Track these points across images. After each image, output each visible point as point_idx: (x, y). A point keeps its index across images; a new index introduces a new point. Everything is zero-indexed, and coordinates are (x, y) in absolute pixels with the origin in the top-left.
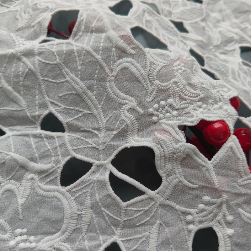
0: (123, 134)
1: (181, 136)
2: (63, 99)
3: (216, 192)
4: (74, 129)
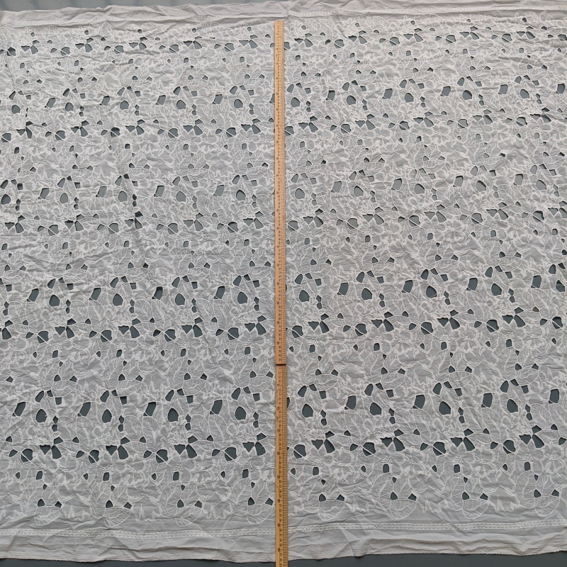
0: (366, 439)
1: (381, 440)
2: (351, 427)
3: (388, 455)
4: (353, 436)
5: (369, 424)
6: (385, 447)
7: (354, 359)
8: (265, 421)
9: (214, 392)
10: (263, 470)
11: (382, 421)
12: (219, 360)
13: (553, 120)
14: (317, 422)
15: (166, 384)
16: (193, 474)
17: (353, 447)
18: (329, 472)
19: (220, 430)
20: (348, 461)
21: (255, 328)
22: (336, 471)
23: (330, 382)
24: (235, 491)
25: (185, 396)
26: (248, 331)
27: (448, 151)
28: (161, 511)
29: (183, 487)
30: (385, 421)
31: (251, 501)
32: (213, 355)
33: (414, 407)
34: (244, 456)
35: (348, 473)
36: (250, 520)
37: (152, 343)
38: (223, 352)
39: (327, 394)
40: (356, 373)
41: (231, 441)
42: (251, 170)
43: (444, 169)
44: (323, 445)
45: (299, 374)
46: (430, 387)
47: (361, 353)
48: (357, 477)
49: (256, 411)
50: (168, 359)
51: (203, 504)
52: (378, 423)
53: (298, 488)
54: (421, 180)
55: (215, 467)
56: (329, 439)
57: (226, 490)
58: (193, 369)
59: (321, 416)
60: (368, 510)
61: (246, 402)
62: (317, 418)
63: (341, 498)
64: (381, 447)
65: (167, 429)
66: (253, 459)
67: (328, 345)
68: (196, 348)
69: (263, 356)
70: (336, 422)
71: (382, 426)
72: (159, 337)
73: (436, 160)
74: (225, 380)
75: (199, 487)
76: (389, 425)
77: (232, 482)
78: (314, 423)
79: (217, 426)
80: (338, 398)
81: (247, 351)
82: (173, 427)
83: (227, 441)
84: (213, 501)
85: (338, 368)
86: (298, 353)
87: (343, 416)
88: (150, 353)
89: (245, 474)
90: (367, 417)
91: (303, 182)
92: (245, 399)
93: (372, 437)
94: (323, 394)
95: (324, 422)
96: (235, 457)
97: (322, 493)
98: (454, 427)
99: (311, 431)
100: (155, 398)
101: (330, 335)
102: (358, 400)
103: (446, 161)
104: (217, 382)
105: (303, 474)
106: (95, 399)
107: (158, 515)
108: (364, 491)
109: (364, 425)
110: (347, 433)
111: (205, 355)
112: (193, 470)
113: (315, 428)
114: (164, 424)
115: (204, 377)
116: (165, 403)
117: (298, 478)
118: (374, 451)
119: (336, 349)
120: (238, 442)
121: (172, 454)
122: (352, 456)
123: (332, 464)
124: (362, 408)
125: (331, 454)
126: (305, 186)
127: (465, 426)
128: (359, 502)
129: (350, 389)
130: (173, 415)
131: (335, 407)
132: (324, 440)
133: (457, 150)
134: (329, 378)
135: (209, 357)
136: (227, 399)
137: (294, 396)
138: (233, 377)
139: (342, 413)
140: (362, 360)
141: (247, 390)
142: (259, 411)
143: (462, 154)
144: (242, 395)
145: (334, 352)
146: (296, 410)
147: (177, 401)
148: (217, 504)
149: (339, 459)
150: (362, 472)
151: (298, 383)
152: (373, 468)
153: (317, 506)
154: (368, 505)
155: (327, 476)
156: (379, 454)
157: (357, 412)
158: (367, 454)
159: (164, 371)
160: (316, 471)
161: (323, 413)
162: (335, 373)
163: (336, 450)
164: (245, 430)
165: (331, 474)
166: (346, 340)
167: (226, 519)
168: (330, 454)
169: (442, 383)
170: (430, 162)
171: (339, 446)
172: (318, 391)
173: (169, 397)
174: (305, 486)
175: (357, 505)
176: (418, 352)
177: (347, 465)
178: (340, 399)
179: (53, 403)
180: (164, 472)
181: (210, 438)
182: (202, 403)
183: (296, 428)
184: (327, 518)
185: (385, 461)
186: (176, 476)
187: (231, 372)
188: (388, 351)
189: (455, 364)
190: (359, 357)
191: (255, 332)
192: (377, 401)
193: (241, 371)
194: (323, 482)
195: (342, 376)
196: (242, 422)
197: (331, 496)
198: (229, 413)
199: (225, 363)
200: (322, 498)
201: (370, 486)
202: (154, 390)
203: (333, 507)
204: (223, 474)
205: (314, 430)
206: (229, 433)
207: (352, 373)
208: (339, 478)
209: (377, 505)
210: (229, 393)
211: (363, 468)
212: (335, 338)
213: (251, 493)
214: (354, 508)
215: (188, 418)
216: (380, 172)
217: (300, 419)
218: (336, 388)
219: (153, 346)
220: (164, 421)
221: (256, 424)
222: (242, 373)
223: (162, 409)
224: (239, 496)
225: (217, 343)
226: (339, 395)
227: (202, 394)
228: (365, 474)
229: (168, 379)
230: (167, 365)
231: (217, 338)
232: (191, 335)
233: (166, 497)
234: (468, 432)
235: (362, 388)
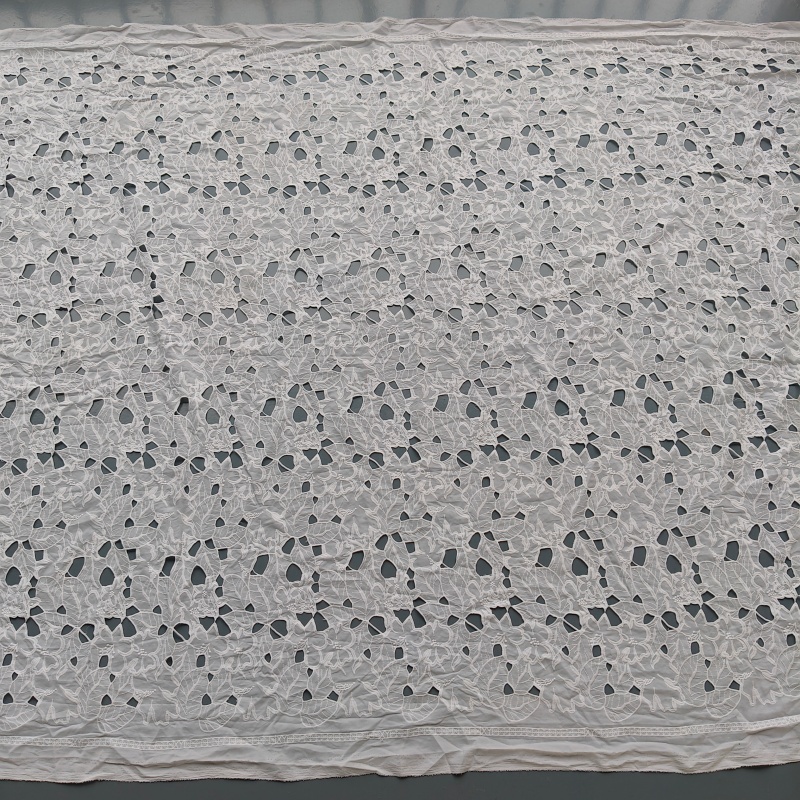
0: (470, 608)
1: (490, 611)
2: (449, 593)
3: (501, 631)
4: (452, 604)
5: (475, 588)
6: (496, 620)
7: (455, 498)
8: (328, 583)
9: (257, 544)
10: (324, 651)
11: (493, 584)
12: (266, 499)
13: (728, 180)
14: (401, 584)
15: (189, 533)
16: (225, 658)
17: (452, 620)
18: (417, 655)
19: (264, 596)
20: (445, 639)
21: (317, 456)
22: (428, 653)
23: (421, 530)
24: (284, 681)
25: (217, 549)
26: (307, 460)
27: (585, 220)
28: (178, 709)
29: (210, 676)
30: (497, 584)
31: (307, 695)
32: (257, 493)
33: (537, 565)
34: (299, 632)
35: (445, 657)
36: (305, 721)
37: (172, 475)
38: (271, 488)
39: (417, 546)
40: (457, 518)
41: (280, 611)
42: (316, 242)
43: (580, 243)
44: (410, 617)
45: (378, 519)
46: (560, 537)
47: (464, 490)
48: (457, 662)
49: (316, 569)
50: (193, 497)
51: (239, 700)
52: (487, 587)
53: (374, 677)
54: (549, 258)
55: (257, 648)
56: (418, 608)
57: (273, 680)
58: (228, 512)
59: (407, 576)
60: (472, 709)
61: (302, 557)
62: (402, 580)
63: (434, 691)
64: (491, 620)
65: (190, 595)
66: (310, 636)
67: (419, 479)
68: (233, 483)
69: (327, 494)
70: (429, 585)
71: (492, 591)
72: (182, 467)
73: (569, 232)
74: (273, 526)
75: (233, 676)
76: (502, 589)
77: (281, 667)
78: (397, 586)
79: (260, 590)
80: (431, 551)
81: (306, 487)
82: (198, 592)
83: (275, 611)
84: (254, 695)
85: (433, 510)
86: (377, 490)
87: (438, 577)
88: (169, 490)
89: (299, 656)
90: (472, 578)
91: (387, 259)
92: (301, 553)
93: (479, 605)
94: (411, 546)
95: (411, 584)
96: (285, 633)
97: (408, 684)
98: (593, 592)
99: (393, 597)
100: (174, 551)
101: (422, 465)
102: (459, 554)
103: (582, 233)
104: (261, 529)
105: (380, 657)
106: (91, 553)
107: (175, 716)
108: (467, 682)
109: (467, 590)
110: (444, 600)
111: (246, 492)
112: (225, 652)
113: (399, 593)
114: (186, 588)
115: (244, 522)
116: (187, 559)
117: (375, 663)
118: (481, 626)
119: (430, 484)
120: (289, 613)
121: (196, 629)
122: (451, 633)
123: (422, 643)
124: (464, 566)
125: (421, 630)
126: (390, 264)
127: (608, 591)
128: (460, 697)
129: (448, 539)
130: (198, 575)
131: (428, 564)
132: (411, 610)
133: (599, 218)
134: (420, 523)
135: (251, 495)
136: (276, 553)
137: (370, 548)
138: (284, 524)
139: (437, 572)
140: (466, 500)
141: (304, 541)
142: (321, 570)
143: (604, 224)
144: (297, 547)
145: (427, 488)
146: (373, 568)
147: (205, 557)
148: (258, 699)
149: (432, 637)
150: (464, 655)
151: (376, 531)
152: (479, 649)
153: (401, 702)
154: (472, 702)
155: (415, 661)
156: (489, 630)
157: (458, 571)
158: (472, 629)
159: (188, 514)
160: (399, 653)
161: (411, 573)
162: (428, 517)
163: (428, 623)
164: (299, 595)
165: (420, 657)
166: (443, 472)
167: (271, 720)
168: (418, 629)
169: (576, 532)
170: (562, 234)
171: (432, 618)
172: (404, 542)
173: (193, 551)
174: (383, 674)
175: (457, 702)
176: (543, 490)
177: (443, 645)
178: (434, 553)
179: (32, 559)
180: (183, 656)
181: (250, 608)
182: (240, 559)
183: (372, 593)
184: (415, 720)
185: (496, 639)
186: (201, 661)
187: (282, 516)
188: (502, 487)
189: (594, 507)
190: (462, 496)
191: (316, 461)
192: (485, 556)
193: (296, 515)
194: (410, 668)
195: (437, 521)
196: (296, 585)
197: (419, 688)
198: (277, 572)
199: (274, 504)
200: (408, 691)
201: (475, 675)
202: (173, 540)
203: (423, 705)
204: (268, 657)
205: (397, 595)
206: (278, 600)
207: (451, 517)
208: (431, 664)
209: (485, 701)
210: (279, 545)
211: (466, 650)
212: (430, 470)
213: (307, 684)
214: (452, 706)
215: (220, 580)
216: (493, 247)
217: (377, 580)
218: (429, 538)
219: (174, 480)
220: (186, 584)
221: (315, 588)
222: (298, 518)
223: (183, 566)
224: (290, 688)
225: (263, 477)
226: (432, 548)
227: (240, 547)
228: (468, 658)
229: (192, 526)
230: (191, 507)
231: (263, 469)
232: (227, 466)
233: (187, 691)
234: (612, 600)
235: (465, 538)
